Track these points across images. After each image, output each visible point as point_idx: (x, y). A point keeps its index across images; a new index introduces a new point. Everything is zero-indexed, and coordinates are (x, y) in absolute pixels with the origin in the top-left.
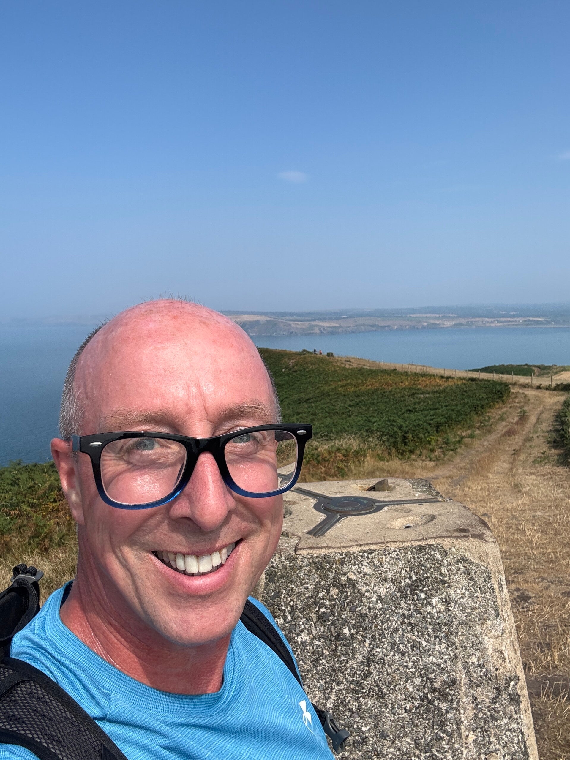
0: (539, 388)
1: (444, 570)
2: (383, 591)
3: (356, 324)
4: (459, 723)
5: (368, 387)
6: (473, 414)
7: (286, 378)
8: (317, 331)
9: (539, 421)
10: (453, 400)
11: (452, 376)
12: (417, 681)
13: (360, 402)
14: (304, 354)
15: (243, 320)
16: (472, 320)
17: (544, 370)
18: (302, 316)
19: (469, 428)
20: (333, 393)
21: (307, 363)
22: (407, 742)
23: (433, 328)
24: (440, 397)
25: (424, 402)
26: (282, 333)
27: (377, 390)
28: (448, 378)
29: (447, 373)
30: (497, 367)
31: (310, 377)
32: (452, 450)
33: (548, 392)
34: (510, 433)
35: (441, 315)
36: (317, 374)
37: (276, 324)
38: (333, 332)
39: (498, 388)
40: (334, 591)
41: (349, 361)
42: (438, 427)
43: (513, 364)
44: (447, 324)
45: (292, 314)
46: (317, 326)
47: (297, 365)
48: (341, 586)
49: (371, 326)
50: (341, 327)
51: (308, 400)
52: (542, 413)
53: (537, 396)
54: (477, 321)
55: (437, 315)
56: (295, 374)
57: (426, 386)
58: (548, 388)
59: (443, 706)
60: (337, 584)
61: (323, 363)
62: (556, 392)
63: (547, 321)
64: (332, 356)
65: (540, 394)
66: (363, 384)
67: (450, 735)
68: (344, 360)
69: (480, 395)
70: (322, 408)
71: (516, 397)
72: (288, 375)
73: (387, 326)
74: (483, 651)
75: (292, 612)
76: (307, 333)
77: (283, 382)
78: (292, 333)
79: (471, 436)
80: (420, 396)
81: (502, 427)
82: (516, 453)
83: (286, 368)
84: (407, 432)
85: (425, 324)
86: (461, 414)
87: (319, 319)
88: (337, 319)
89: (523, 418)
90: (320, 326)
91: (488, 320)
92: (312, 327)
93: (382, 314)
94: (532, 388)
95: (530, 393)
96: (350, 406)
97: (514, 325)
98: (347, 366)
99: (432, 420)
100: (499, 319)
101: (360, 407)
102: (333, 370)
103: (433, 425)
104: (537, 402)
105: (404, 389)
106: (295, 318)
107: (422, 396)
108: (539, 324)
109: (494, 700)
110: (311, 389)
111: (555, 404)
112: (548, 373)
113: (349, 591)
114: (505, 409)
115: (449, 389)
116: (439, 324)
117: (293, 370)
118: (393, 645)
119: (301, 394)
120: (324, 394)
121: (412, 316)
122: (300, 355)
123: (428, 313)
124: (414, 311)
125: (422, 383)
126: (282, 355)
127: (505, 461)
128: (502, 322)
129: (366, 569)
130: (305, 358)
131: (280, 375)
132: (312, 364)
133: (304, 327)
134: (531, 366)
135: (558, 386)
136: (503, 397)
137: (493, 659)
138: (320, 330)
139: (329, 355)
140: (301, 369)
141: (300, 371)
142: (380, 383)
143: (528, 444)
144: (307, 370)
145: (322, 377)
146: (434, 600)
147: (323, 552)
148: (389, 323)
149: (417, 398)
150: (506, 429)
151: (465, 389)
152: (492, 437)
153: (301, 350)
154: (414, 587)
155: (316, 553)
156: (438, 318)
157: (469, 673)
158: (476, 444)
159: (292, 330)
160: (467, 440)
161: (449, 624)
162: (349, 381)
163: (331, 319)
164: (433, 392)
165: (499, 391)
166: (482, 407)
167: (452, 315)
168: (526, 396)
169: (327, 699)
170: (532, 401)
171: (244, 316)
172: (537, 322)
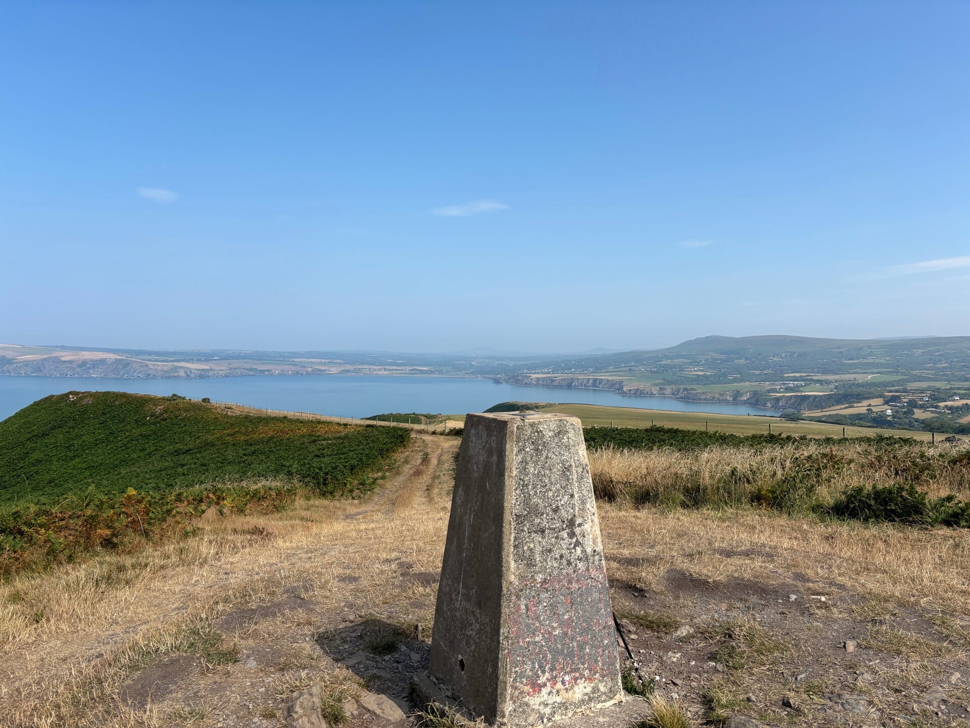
0: (434, 433)
1: (567, 428)
2: (550, 434)
3: (231, 366)
4: (573, 480)
5: (261, 436)
6: (379, 457)
7: (153, 427)
8: (182, 374)
9: (440, 462)
10: (358, 445)
11: (349, 423)
12: (561, 465)
13: (255, 450)
14: (174, 400)
15: (83, 358)
16: (359, 367)
17: (431, 418)
18: (164, 355)
19: (379, 470)
20: (219, 443)
21: (179, 410)
22: (558, 486)
23: (318, 374)
24: (343, 443)
25: (328, 448)
26: (136, 374)
27: (272, 438)
28: (345, 425)
29: (344, 421)
30: (386, 415)
31: (185, 425)
32: (369, 490)
33: (442, 437)
34: (418, 473)
35: (327, 361)
36: (193, 422)
37: (128, 364)
38: (202, 376)
39: (400, 433)
40: (536, 434)
41: (230, 408)
42: (352, 469)
43: (401, 413)
44: (334, 370)
45: (150, 353)
46: (182, 367)
47: (166, 412)
48: (538, 432)
49: (248, 370)
50: (211, 370)
51: (188, 451)
52: (441, 455)
53: (433, 441)
54: (365, 369)
55: (323, 361)
56: (164, 423)
57: (326, 433)
58: (442, 434)
59: (568, 474)
60: (537, 432)
61: (199, 410)
62: (450, 437)
63: (431, 371)
64: (209, 402)
65: (436, 439)
66: (253, 432)
67: (571, 484)
68: (224, 406)
69: (383, 440)
70: (212, 458)
71: (415, 442)
72: (154, 424)
73: (269, 371)
74: (579, 455)
75: (524, 440)
76: (169, 376)
77: (149, 433)
78: (149, 375)
79: (383, 478)
80: (322, 442)
81: (407, 470)
82: (429, 489)
83: (152, 416)
84: (327, 474)
85: (310, 369)
86: (370, 458)
87: (185, 360)
88: (207, 360)
89: (426, 460)
90: (186, 368)
91: (375, 367)
92: (176, 369)
93: (261, 357)
94: (428, 433)
95: (428, 438)
96: (244, 455)
97: (400, 373)
98: (229, 413)
99: (346, 462)
100: (386, 367)
101: (257, 456)
102: (213, 417)
103: (347, 467)
104: (435, 446)
105: (303, 436)
106: (154, 357)
107: (325, 443)
108: (423, 373)
109: (582, 472)
110: (189, 439)
111: (451, 447)
112: (434, 422)
113: (540, 434)
114: (407, 453)
115: (350, 435)
116: (324, 370)
117: (162, 417)
118: (553, 452)
119: (177, 445)
120: (208, 444)
121: (295, 360)
122: (170, 401)
123: (313, 358)
124: (300, 355)
125: (321, 430)
126: (145, 400)
127: (420, 496)
128: (389, 370)
129: (545, 427)
130: (176, 404)
131: (144, 424)
132: (186, 411)
133: (165, 369)
134: (418, 415)
135: (451, 431)
136: (404, 442)
137: (582, 458)
138: (186, 372)
139: (204, 400)
140: (172, 416)
141: (171, 418)
142: (274, 431)
143: (436, 481)
144: (180, 418)
145: (200, 425)
146: (565, 438)
147: (533, 420)
148: (269, 367)
149: (319, 444)
150: (411, 472)
151: (368, 435)
152: (401, 479)
153: (170, 395)
154: (559, 433)
155: (531, 421)
156: (324, 364)
157: (575, 463)
158: (389, 485)
159: (150, 372)
160: (380, 481)
161: (569, 446)
162: (237, 429)
163: (199, 360)
164: (335, 438)
165: (400, 436)
166: (387, 450)
167: (339, 361)
168: (424, 441)
169: (535, 470)
170: (430, 445)
171: (84, 353)
172: (422, 372)
